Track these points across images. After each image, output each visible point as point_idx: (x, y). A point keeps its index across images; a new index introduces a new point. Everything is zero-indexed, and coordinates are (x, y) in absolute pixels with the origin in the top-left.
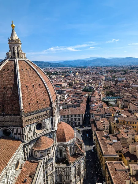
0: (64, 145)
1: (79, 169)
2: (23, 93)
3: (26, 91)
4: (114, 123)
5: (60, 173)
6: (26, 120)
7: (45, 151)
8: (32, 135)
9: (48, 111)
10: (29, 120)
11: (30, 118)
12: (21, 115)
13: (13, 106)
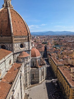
0: (35, 58)
1: (43, 72)
2: (13, 24)
3: (15, 24)
4: (60, 55)
5: (33, 73)
6: (15, 40)
7: (25, 58)
8: (18, 49)
9: (27, 38)
10: (16, 40)
11: (17, 39)
12: (12, 36)
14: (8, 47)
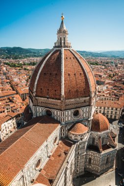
0: (98, 134)
2: (65, 80)
3: (68, 79)
5: (90, 156)
7: (79, 135)
8: (70, 119)
9: (87, 100)
13: (55, 91)
14: (56, 114)
